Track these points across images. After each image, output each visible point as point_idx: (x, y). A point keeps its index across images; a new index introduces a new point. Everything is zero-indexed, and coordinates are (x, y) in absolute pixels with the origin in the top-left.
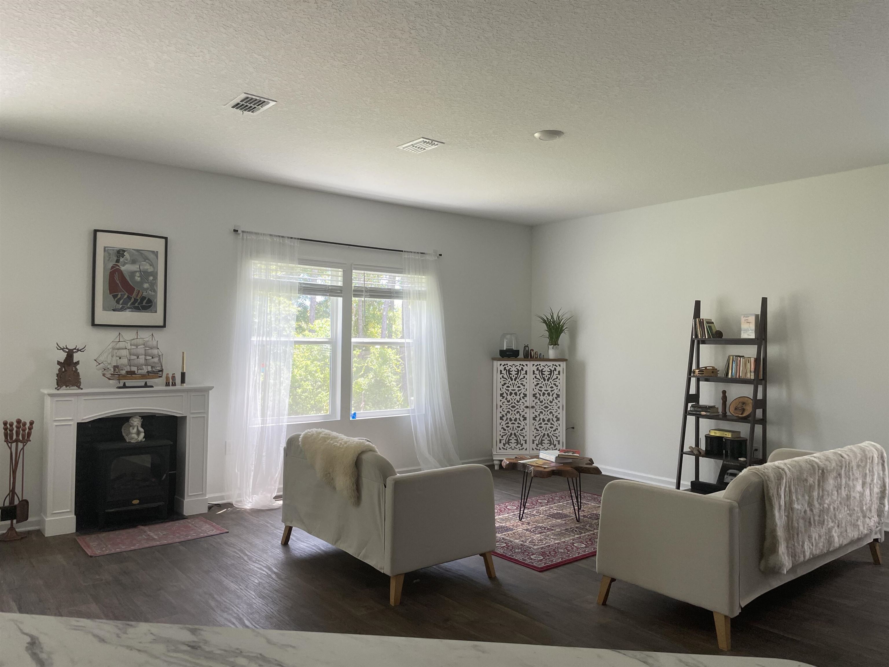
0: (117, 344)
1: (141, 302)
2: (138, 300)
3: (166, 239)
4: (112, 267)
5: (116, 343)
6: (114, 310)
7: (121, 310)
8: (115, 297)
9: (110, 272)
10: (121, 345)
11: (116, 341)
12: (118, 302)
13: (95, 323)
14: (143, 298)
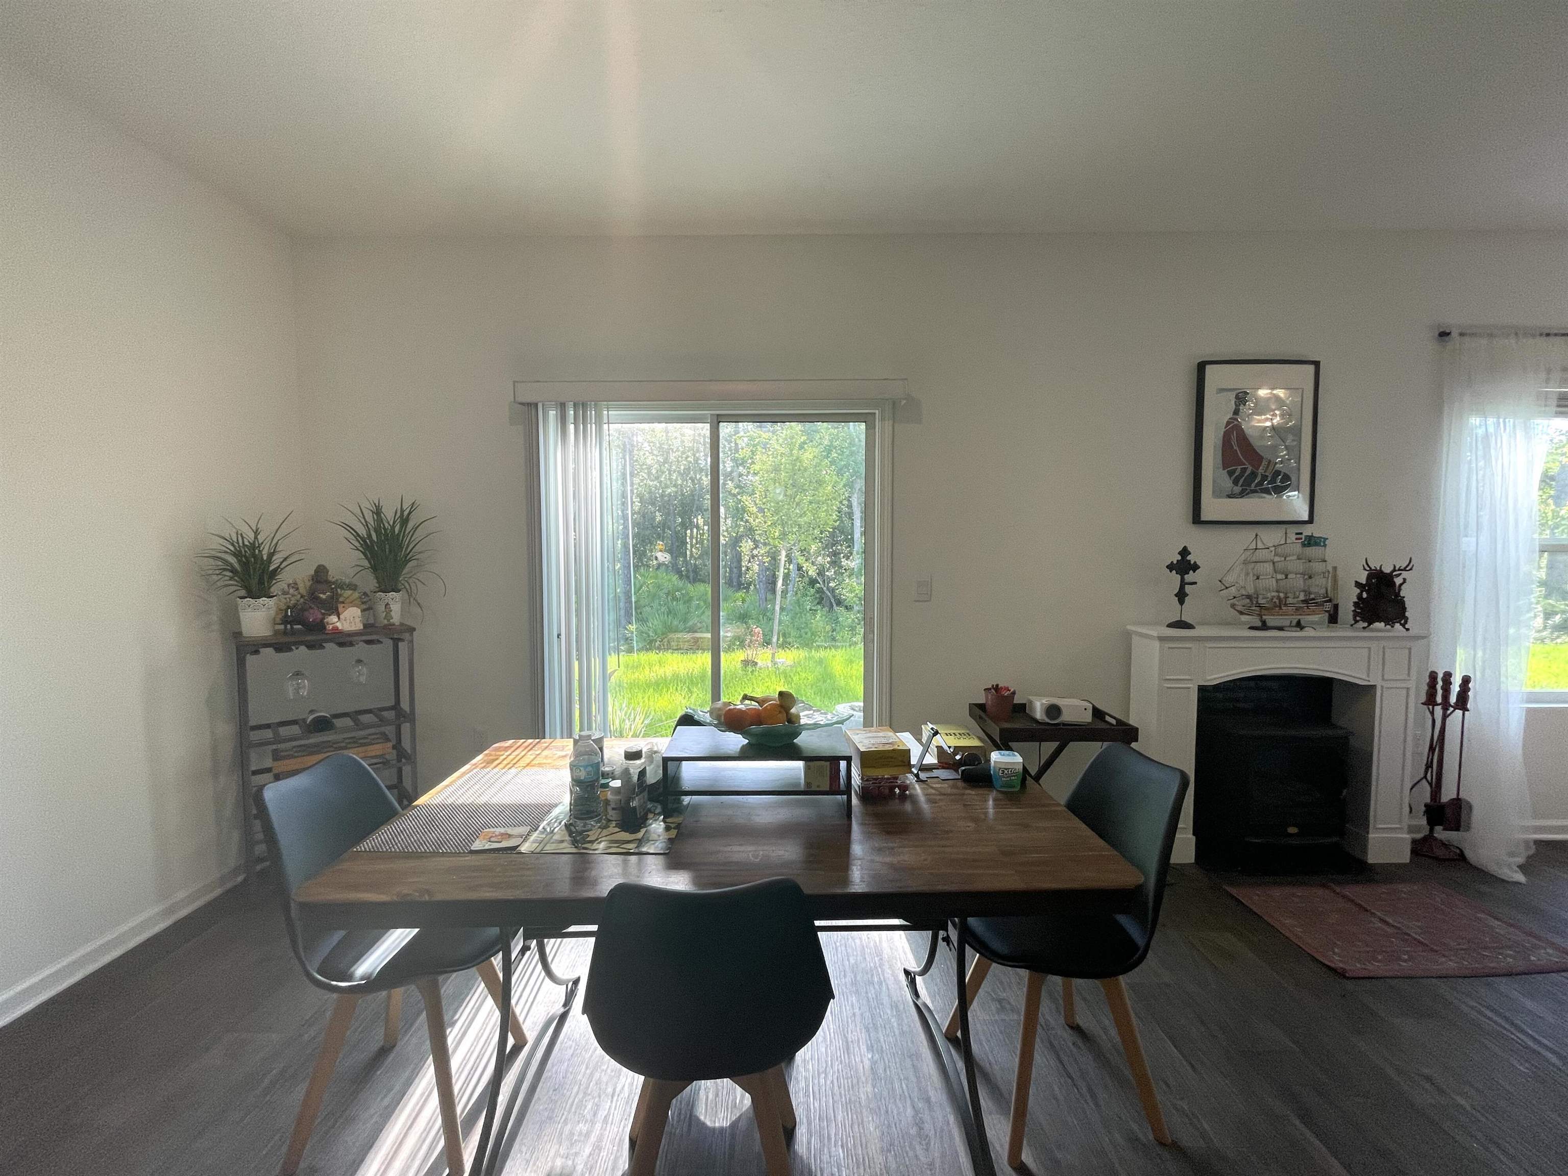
0: (1253, 553)
1: (1273, 481)
2: (1267, 476)
3: (1317, 364)
4: (1228, 423)
5: (1252, 551)
6: (1229, 496)
7: (1242, 495)
8: (1230, 474)
9: (1225, 433)
10: (1262, 555)
11: (1251, 547)
12: (1236, 482)
13: (1203, 518)
14: (1278, 473)
